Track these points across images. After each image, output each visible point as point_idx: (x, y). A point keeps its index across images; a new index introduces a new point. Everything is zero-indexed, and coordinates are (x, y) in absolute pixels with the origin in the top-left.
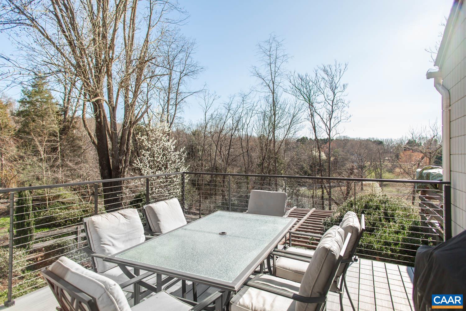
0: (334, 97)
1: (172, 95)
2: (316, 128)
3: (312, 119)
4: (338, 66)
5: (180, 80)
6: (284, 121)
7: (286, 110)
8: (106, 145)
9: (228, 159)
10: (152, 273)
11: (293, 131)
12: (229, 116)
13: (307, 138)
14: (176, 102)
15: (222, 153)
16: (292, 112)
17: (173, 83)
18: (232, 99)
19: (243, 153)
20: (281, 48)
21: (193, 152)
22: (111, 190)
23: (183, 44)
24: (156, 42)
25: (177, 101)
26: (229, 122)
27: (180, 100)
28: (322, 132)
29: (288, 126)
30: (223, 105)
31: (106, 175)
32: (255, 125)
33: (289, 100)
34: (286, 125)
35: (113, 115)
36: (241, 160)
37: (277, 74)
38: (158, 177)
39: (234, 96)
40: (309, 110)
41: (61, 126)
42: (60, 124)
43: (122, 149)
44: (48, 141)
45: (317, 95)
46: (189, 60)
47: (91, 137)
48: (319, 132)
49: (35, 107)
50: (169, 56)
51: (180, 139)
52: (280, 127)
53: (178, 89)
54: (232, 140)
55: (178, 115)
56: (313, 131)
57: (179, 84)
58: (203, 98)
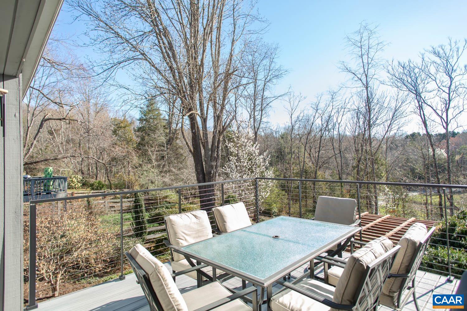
0: (451, 82)
1: (258, 102)
2: (427, 123)
3: (420, 111)
4: (453, 45)
5: (265, 85)
6: (385, 116)
7: (385, 105)
8: (200, 153)
9: (318, 161)
10: (206, 265)
11: (397, 127)
12: (317, 116)
13: (419, 133)
14: (262, 108)
15: (312, 155)
16: (393, 105)
17: (258, 89)
18: (319, 98)
19: (335, 154)
20: (374, 36)
21: (281, 155)
22: (205, 192)
23: (266, 51)
24: (240, 54)
25: (263, 106)
26: (318, 122)
27: (265, 105)
28: (436, 126)
29: (389, 122)
30: (310, 105)
31: (201, 179)
33: (388, 93)
34: (387, 121)
35: (204, 126)
36: (333, 163)
37: (370, 66)
38: (245, 181)
39: (322, 95)
40: (416, 101)
41: (168, 138)
42: (167, 136)
43: (213, 155)
44: (158, 151)
45: (426, 82)
46: (273, 65)
47: (188, 146)
48: (431, 127)
49: (149, 123)
50: (253, 64)
51: (268, 143)
52: (379, 125)
53: (263, 95)
54: (323, 141)
55: (264, 120)
56: (423, 125)
57: (264, 90)
58: (288, 101)
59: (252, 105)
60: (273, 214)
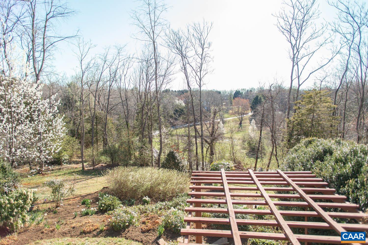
0: (203, 51)
4: (205, 24)
5: (46, 22)
14: (44, 49)
15: (101, 103)
18: (107, 50)
19: (122, 101)
21: (70, 103)
25: (45, 46)
27: (48, 45)
32: (132, 77)
37: (156, 23)
39: (109, 47)
54: (111, 90)
57: (45, 27)
58: (77, 45)
59: (31, 44)
60: (63, 162)
